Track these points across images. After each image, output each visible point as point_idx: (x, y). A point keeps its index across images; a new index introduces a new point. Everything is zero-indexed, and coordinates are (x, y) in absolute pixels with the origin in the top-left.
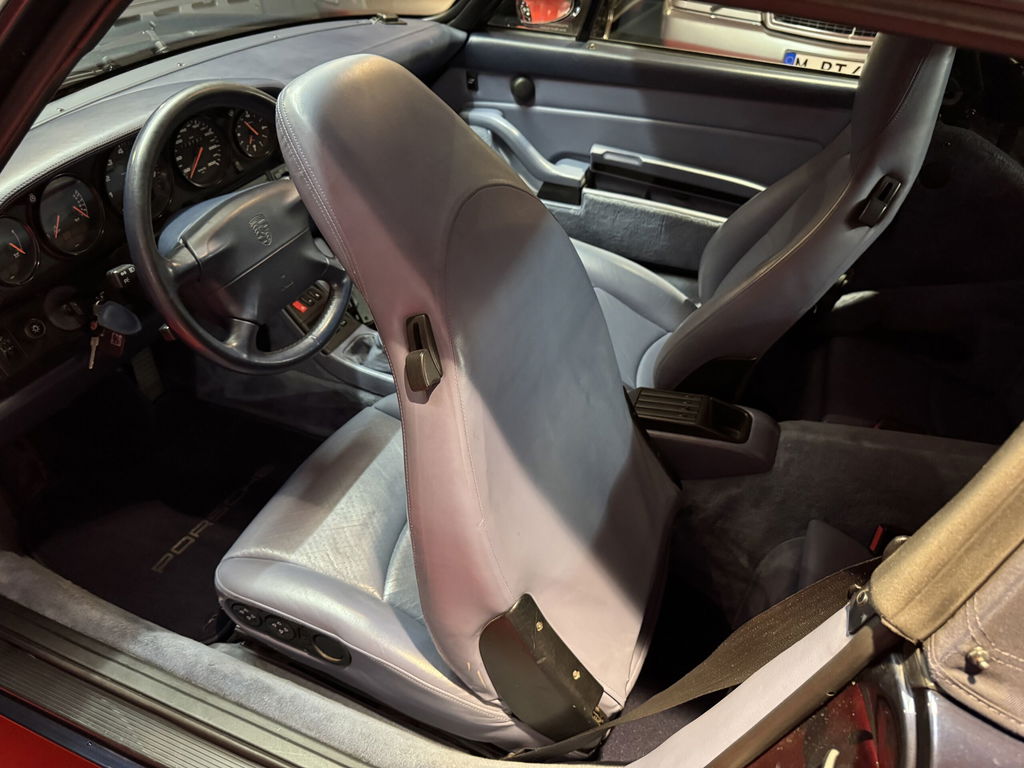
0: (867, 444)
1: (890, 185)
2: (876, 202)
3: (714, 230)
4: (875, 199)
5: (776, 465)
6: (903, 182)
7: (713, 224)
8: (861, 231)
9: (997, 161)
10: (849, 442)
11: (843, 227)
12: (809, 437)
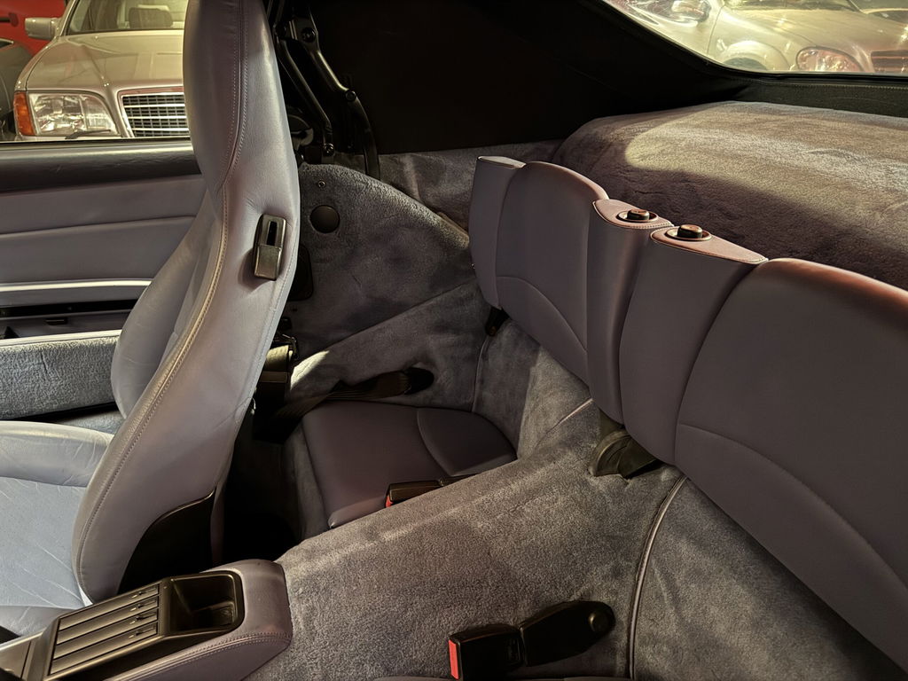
0: (389, 536)
1: (274, 225)
2: (267, 250)
3: (112, 347)
4: (263, 243)
5: (295, 630)
6: (286, 217)
7: (107, 341)
8: (265, 289)
9: (374, 189)
10: (368, 545)
11: (240, 290)
12: (321, 564)
